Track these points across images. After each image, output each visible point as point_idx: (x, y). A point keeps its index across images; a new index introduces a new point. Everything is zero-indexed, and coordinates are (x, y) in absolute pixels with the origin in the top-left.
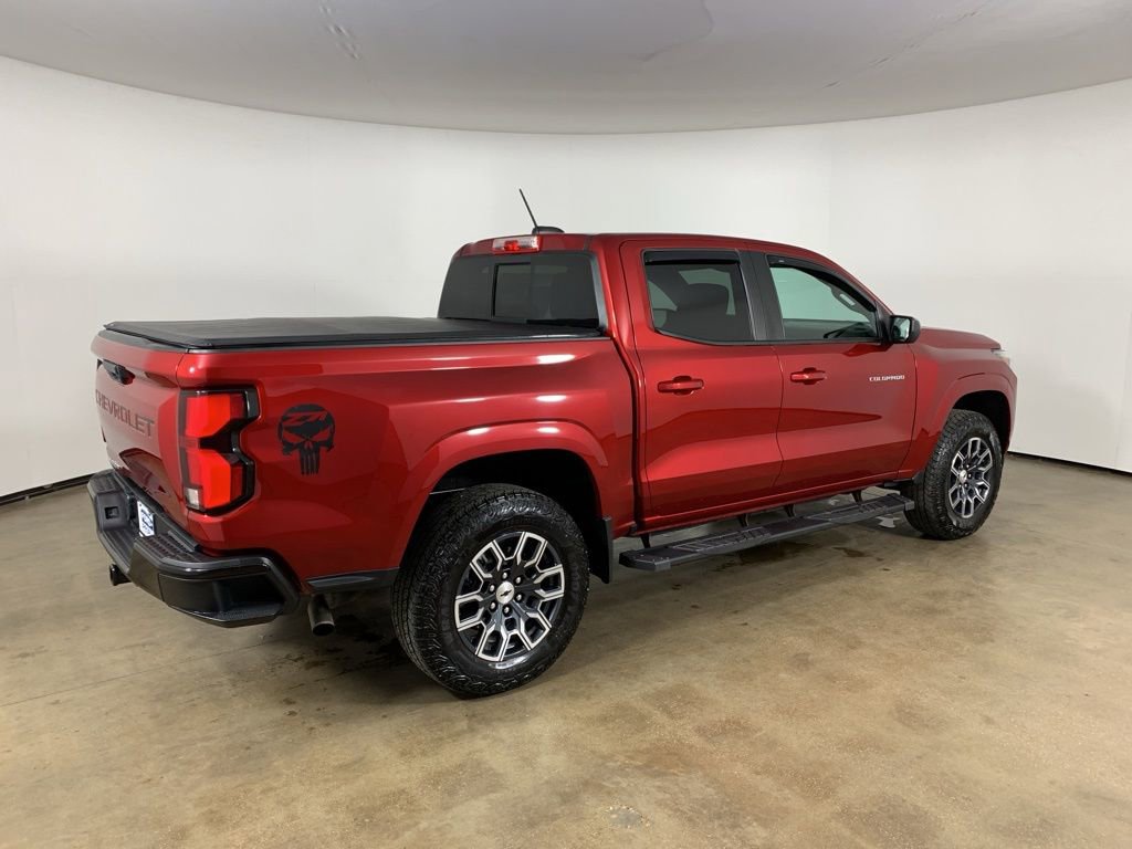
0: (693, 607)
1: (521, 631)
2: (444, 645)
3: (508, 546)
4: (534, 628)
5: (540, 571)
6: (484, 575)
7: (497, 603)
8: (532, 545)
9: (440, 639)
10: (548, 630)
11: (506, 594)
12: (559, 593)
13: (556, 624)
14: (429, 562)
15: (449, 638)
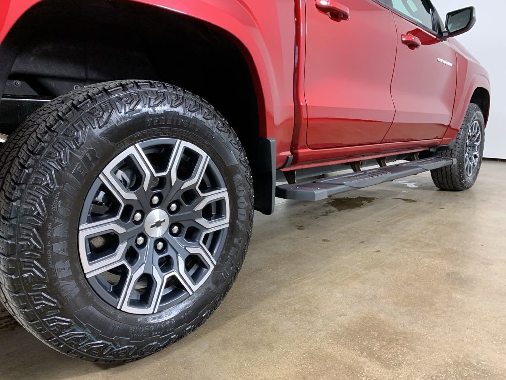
0: (324, 241)
1: (180, 271)
2: (62, 300)
3: (159, 158)
4: (195, 267)
5: (202, 195)
6: (125, 195)
7: (145, 237)
8: (190, 160)
9: (54, 291)
10: (212, 267)
11: (158, 224)
12: (222, 224)
13: (222, 259)
14: (23, 167)
15: (71, 289)
